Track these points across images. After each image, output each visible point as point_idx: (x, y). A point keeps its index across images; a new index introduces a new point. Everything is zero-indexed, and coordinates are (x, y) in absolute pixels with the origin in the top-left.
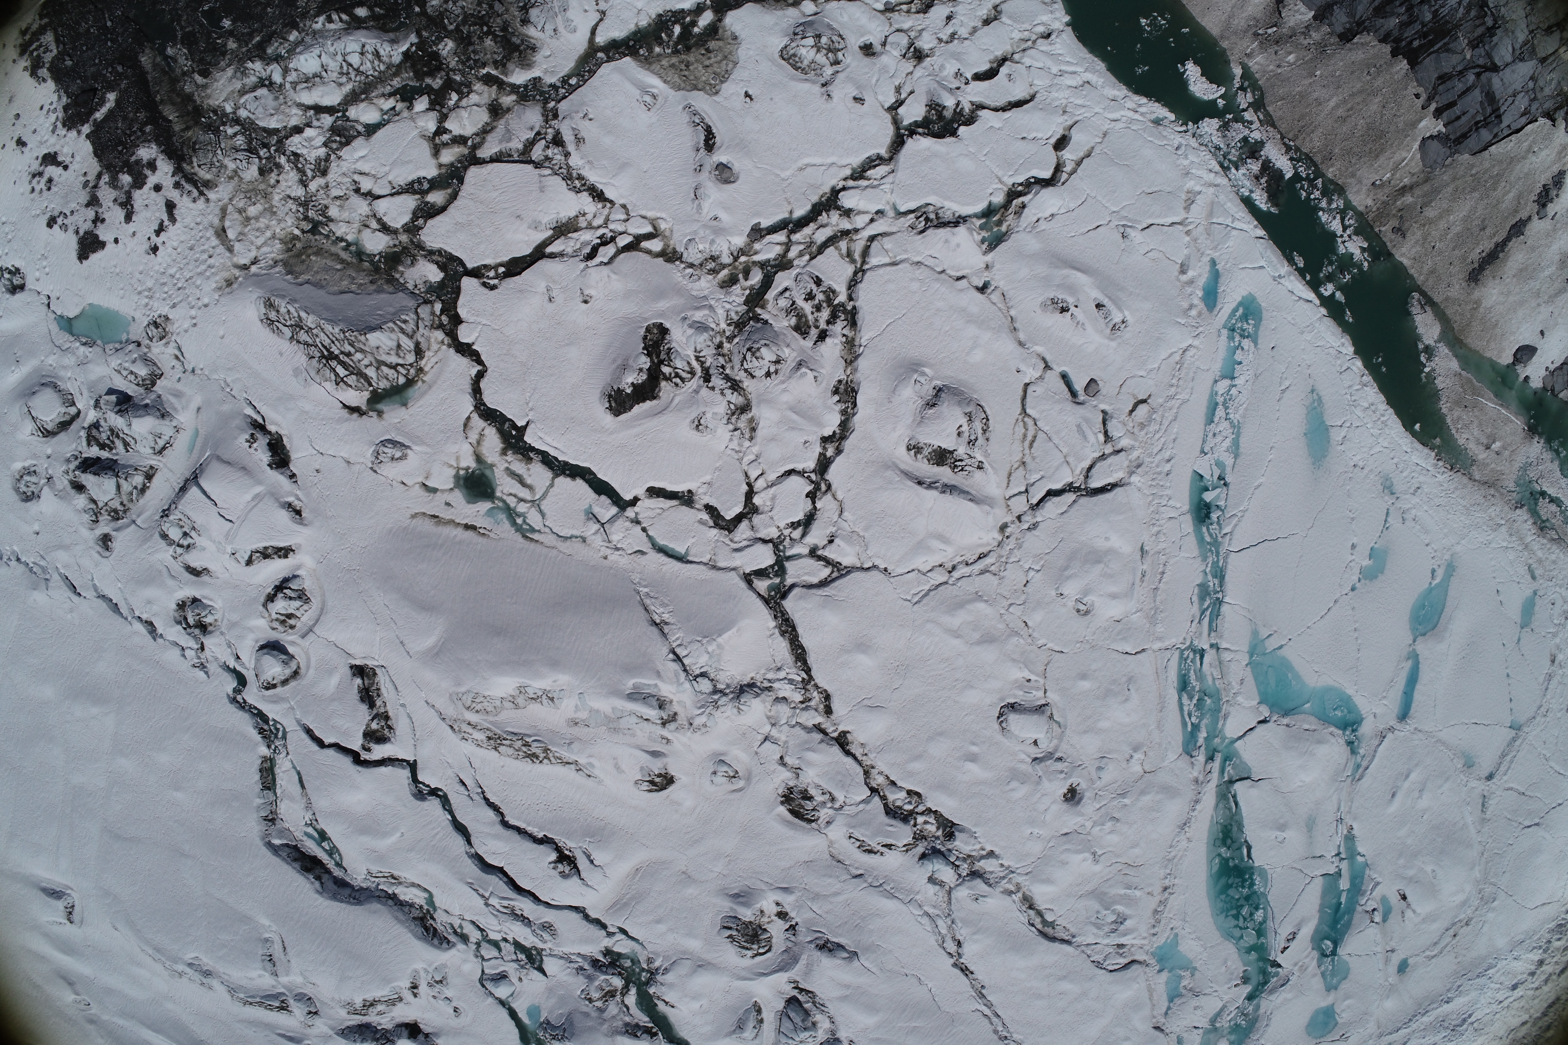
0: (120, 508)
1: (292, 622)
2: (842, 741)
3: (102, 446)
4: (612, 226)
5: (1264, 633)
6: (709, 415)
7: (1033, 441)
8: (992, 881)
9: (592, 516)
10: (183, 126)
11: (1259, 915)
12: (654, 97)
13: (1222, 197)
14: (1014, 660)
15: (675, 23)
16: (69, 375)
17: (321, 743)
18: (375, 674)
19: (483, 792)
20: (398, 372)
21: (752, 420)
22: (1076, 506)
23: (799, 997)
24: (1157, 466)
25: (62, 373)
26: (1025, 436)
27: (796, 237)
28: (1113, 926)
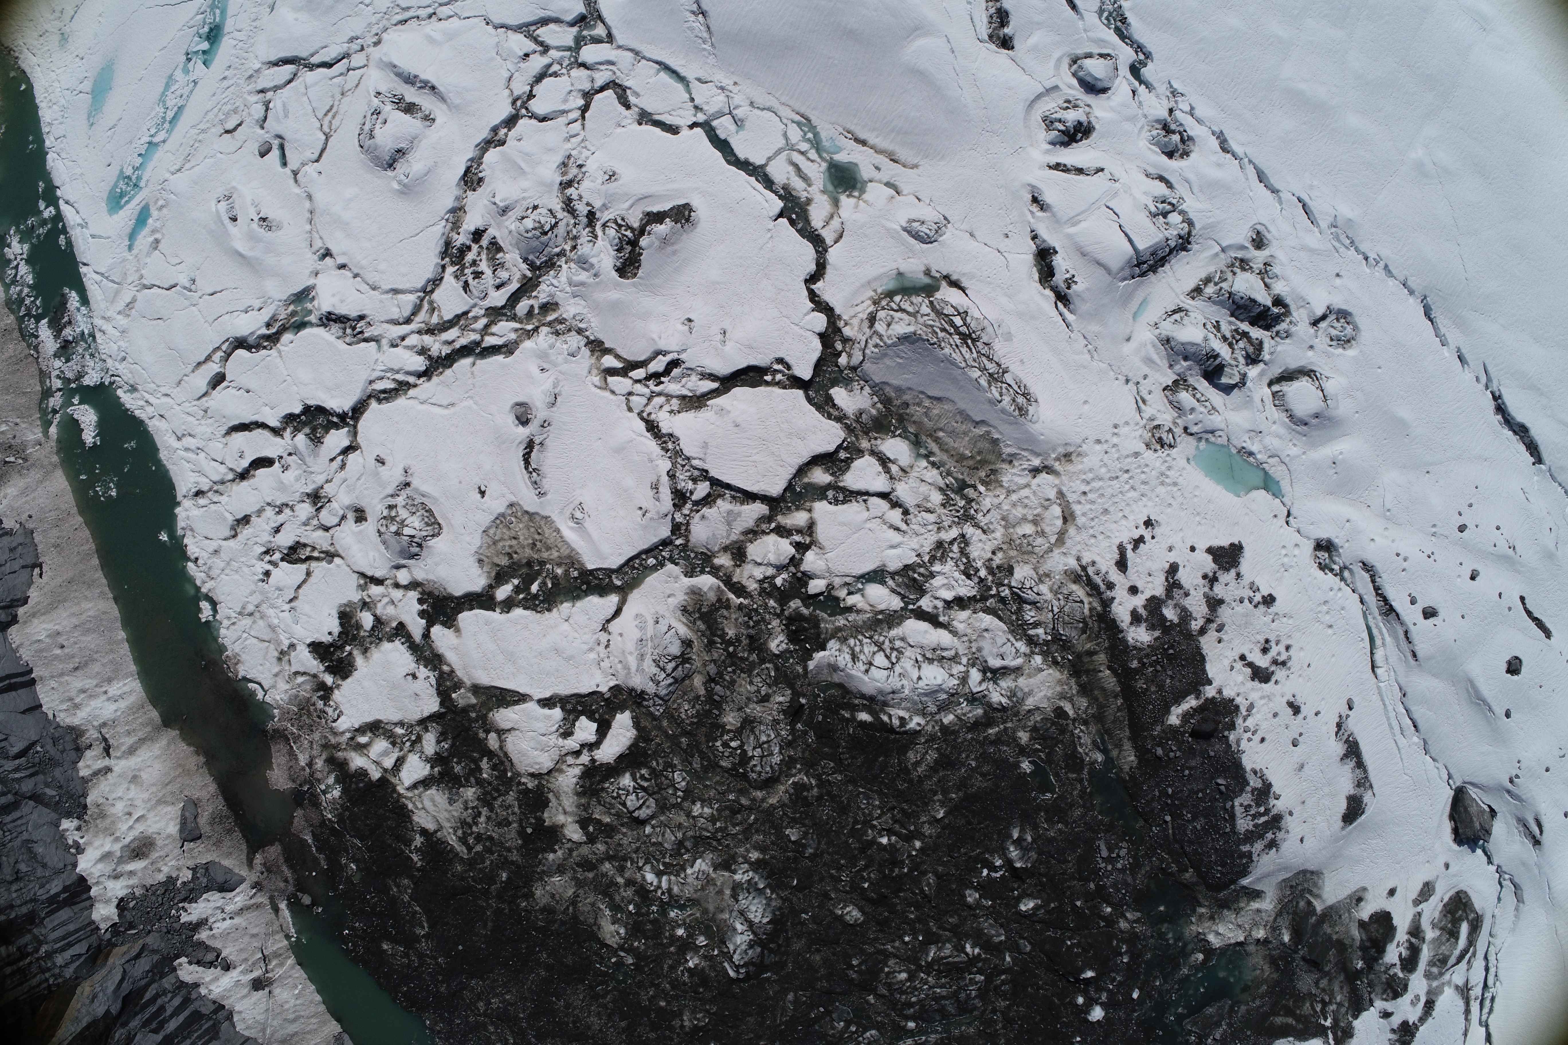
0: (1238, 271)
3: (1245, 335)
4: (647, 391)
6: (600, 181)
7: (329, 111)
9: (739, 123)
10: (1095, 658)
12: (573, 517)
13: (103, 305)
15: (536, 596)
16: (1274, 427)
18: (991, 37)
20: (899, 305)
21: (564, 174)
22: (312, 51)
24: (235, 75)
25: (1282, 431)
26: (334, 117)
27: (476, 337)
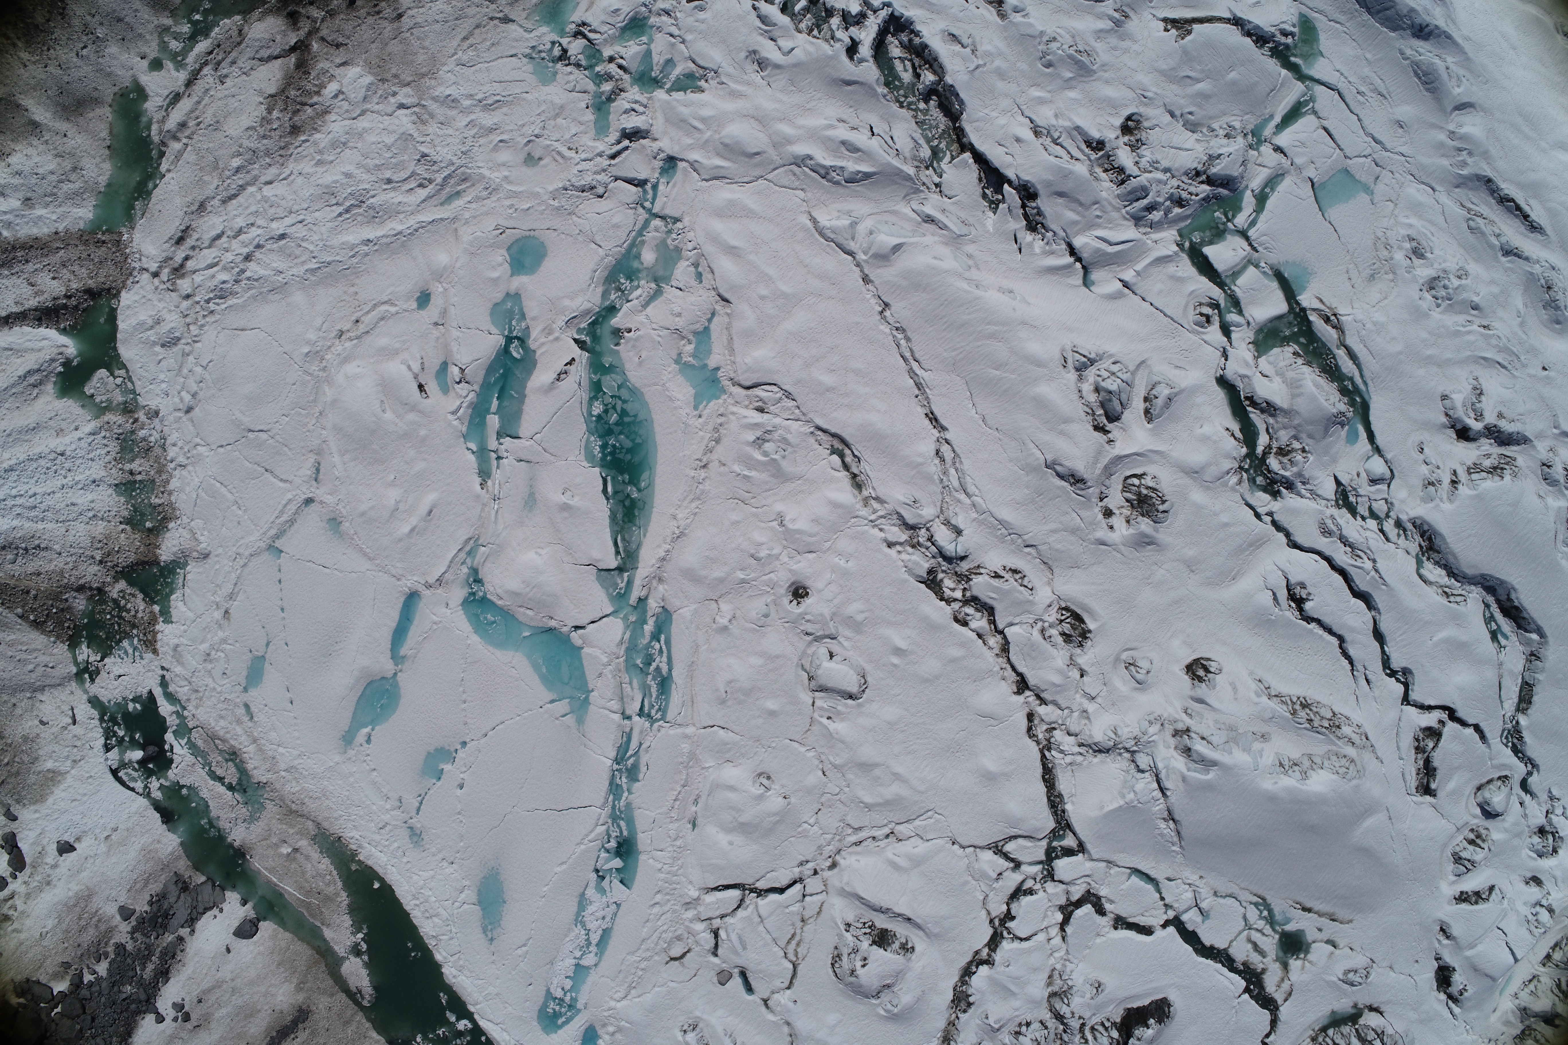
1: (1472, 836)
2: (1022, 685)
5: (570, 720)
6: (1088, 996)
7: (791, 940)
8: (895, 516)
9: (1204, 914)
11: (598, 408)
14: (843, 742)
17: (1477, 728)
18: (1418, 789)
19: (1352, 670)
20: (1332, 1039)
21: (1049, 984)
22: (757, 876)
23: (1105, 421)
24: (669, 900)
26: (798, 945)
28: (768, 437)
